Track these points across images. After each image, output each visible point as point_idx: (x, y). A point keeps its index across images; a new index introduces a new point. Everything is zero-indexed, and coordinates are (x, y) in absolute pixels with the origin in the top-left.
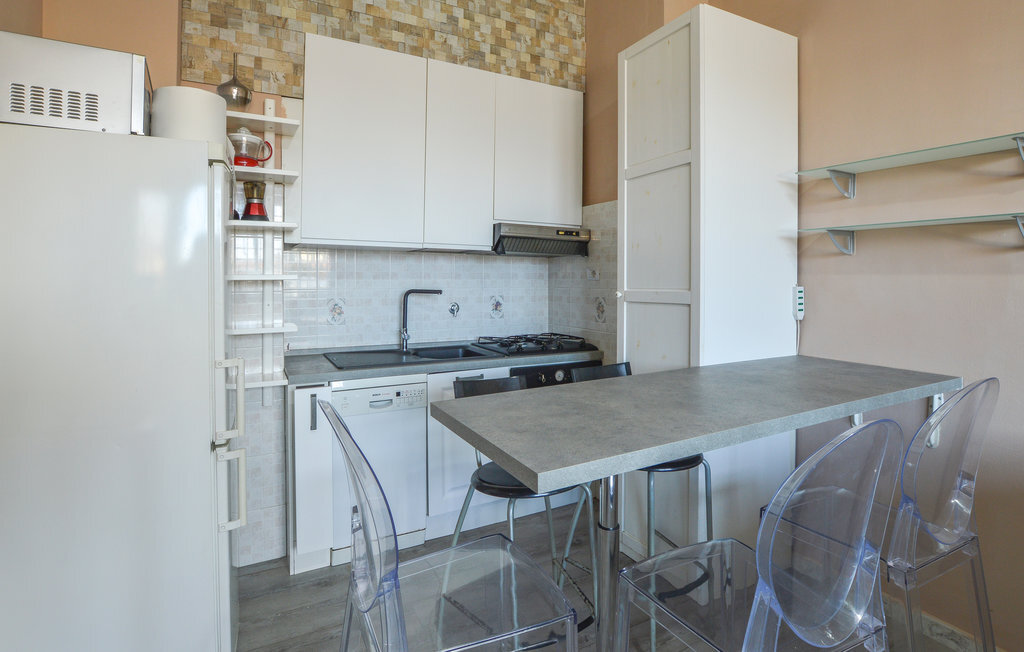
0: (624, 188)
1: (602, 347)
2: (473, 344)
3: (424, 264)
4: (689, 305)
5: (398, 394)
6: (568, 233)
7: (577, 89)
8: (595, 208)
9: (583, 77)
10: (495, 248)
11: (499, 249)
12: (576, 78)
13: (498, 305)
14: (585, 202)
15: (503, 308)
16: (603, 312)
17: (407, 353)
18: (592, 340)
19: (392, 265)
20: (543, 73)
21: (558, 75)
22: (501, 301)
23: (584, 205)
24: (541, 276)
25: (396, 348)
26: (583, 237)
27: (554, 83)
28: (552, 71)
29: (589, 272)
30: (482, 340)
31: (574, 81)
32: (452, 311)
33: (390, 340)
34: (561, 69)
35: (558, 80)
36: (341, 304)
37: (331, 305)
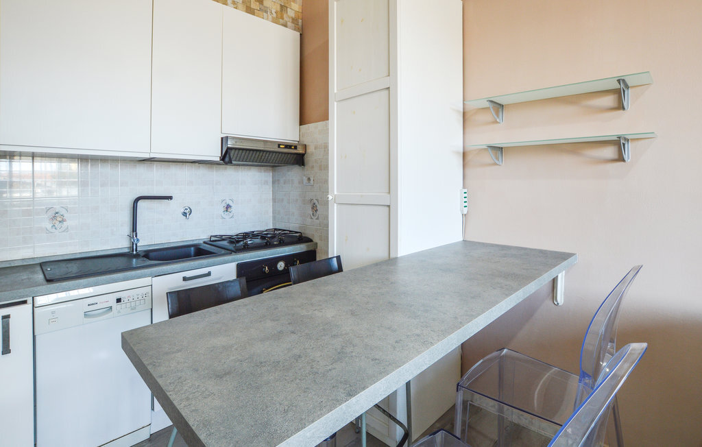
0: (334, 108)
1: (316, 240)
2: (204, 242)
3: (156, 172)
4: (389, 206)
5: (119, 299)
6: (288, 146)
7: (295, 30)
8: (310, 127)
9: (300, 21)
10: (223, 158)
11: (227, 159)
12: (294, 20)
13: (228, 207)
14: (302, 122)
15: (233, 209)
16: (316, 211)
17: (137, 256)
18: (308, 233)
19: (120, 172)
20: (266, 12)
21: (279, 15)
22: (231, 204)
23: (300, 125)
24: (266, 182)
25: (126, 250)
26: (300, 151)
27: (275, 21)
28: (273, 11)
29: (305, 179)
30: (213, 239)
31: (292, 22)
32: (185, 214)
33: (120, 244)
34: (282, 10)
35: (279, 19)
36: (63, 212)
37: (51, 213)
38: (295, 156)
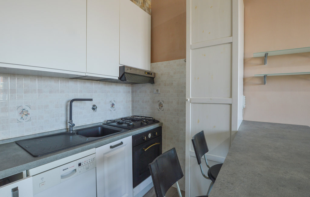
0: (190, 54)
1: (162, 121)
2: (104, 124)
4: (231, 105)
5: (80, 165)
6: (148, 73)
7: (149, 14)
8: (154, 64)
9: (151, 10)
10: (120, 78)
11: (123, 79)
12: (149, 9)
13: (113, 105)
14: (152, 61)
15: (115, 106)
16: (162, 106)
17: (73, 134)
18: (156, 118)
19: (59, 85)
20: (138, 2)
21: (143, 5)
22: (114, 103)
23: (151, 63)
24: (129, 92)
25: (65, 131)
26: (152, 76)
28: (140, 2)
29: (155, 91)
30: (108, 122)
31: (148, 10)
32: (93, 109)
33: (59, 126)
34: (144, 3)
35: (142, 7)
36: (27, 109)
37: (20, 110)
38: (150, 78)
